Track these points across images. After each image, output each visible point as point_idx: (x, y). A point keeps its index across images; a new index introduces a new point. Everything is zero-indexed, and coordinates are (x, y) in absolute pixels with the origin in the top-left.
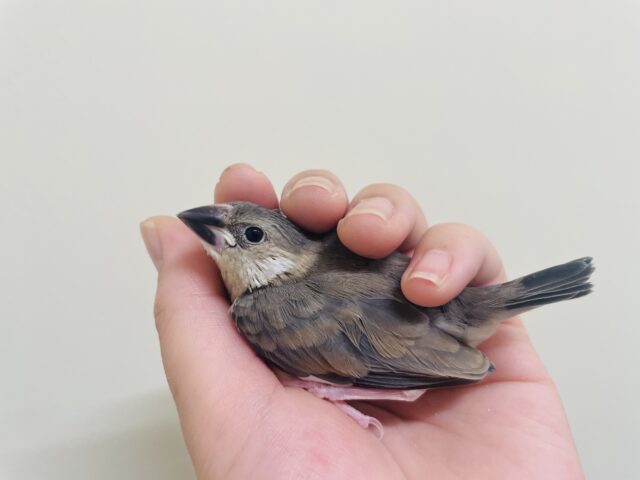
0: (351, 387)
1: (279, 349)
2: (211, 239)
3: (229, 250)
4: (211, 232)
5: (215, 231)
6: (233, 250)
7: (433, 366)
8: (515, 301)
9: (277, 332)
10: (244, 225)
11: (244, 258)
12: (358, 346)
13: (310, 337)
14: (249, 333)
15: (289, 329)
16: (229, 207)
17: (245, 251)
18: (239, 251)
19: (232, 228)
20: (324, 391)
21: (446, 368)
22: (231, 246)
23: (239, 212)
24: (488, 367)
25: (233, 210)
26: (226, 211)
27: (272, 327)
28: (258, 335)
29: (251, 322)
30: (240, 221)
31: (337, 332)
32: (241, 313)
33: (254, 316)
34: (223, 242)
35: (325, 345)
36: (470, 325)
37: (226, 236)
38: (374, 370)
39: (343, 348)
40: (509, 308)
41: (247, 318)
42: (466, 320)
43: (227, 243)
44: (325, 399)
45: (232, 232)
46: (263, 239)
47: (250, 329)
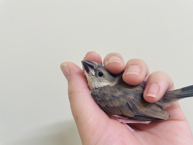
0: (128, 119)
1: (107, 106)
2: (88, 71)
3: (92, 76)
4: (89, 69)
5: (90, 69)
6: (93, 77)
7: (154, 115)
8: (180, 95)
9: (106, 101)
10: (99, 71)
11: (95, 80)
12: (132, 107)
13: (117, 104)
14: (97, 100)
15: (110, 100)
16: (97, 64)
17: (96, 78)
18: (95, 77)
19: (95, 70)
20: (121, 120)
21: (158, 115)
22: (93, 75)
23: (99, 66)
24: (168, 116)
25: (98, 65)
26: (96, 65)
27: (105, 99)
28: (100, 101)
29: (98, 97)
30: (98, 69)
31: (126, 103)
32: (95, 94)
33: (99, 95)
34: (91, 73)
35: (122, 107)
36: (165, 102)
37: (93, 72)
38: (136, 114)
39: (127, 108)
40: (178, 98)
41: (97, 95)
42: (164, 101)
43: (92, 74)
44: (121, 123)
45: (95, 71)
46: (102, 77)
47: (98, 99)
